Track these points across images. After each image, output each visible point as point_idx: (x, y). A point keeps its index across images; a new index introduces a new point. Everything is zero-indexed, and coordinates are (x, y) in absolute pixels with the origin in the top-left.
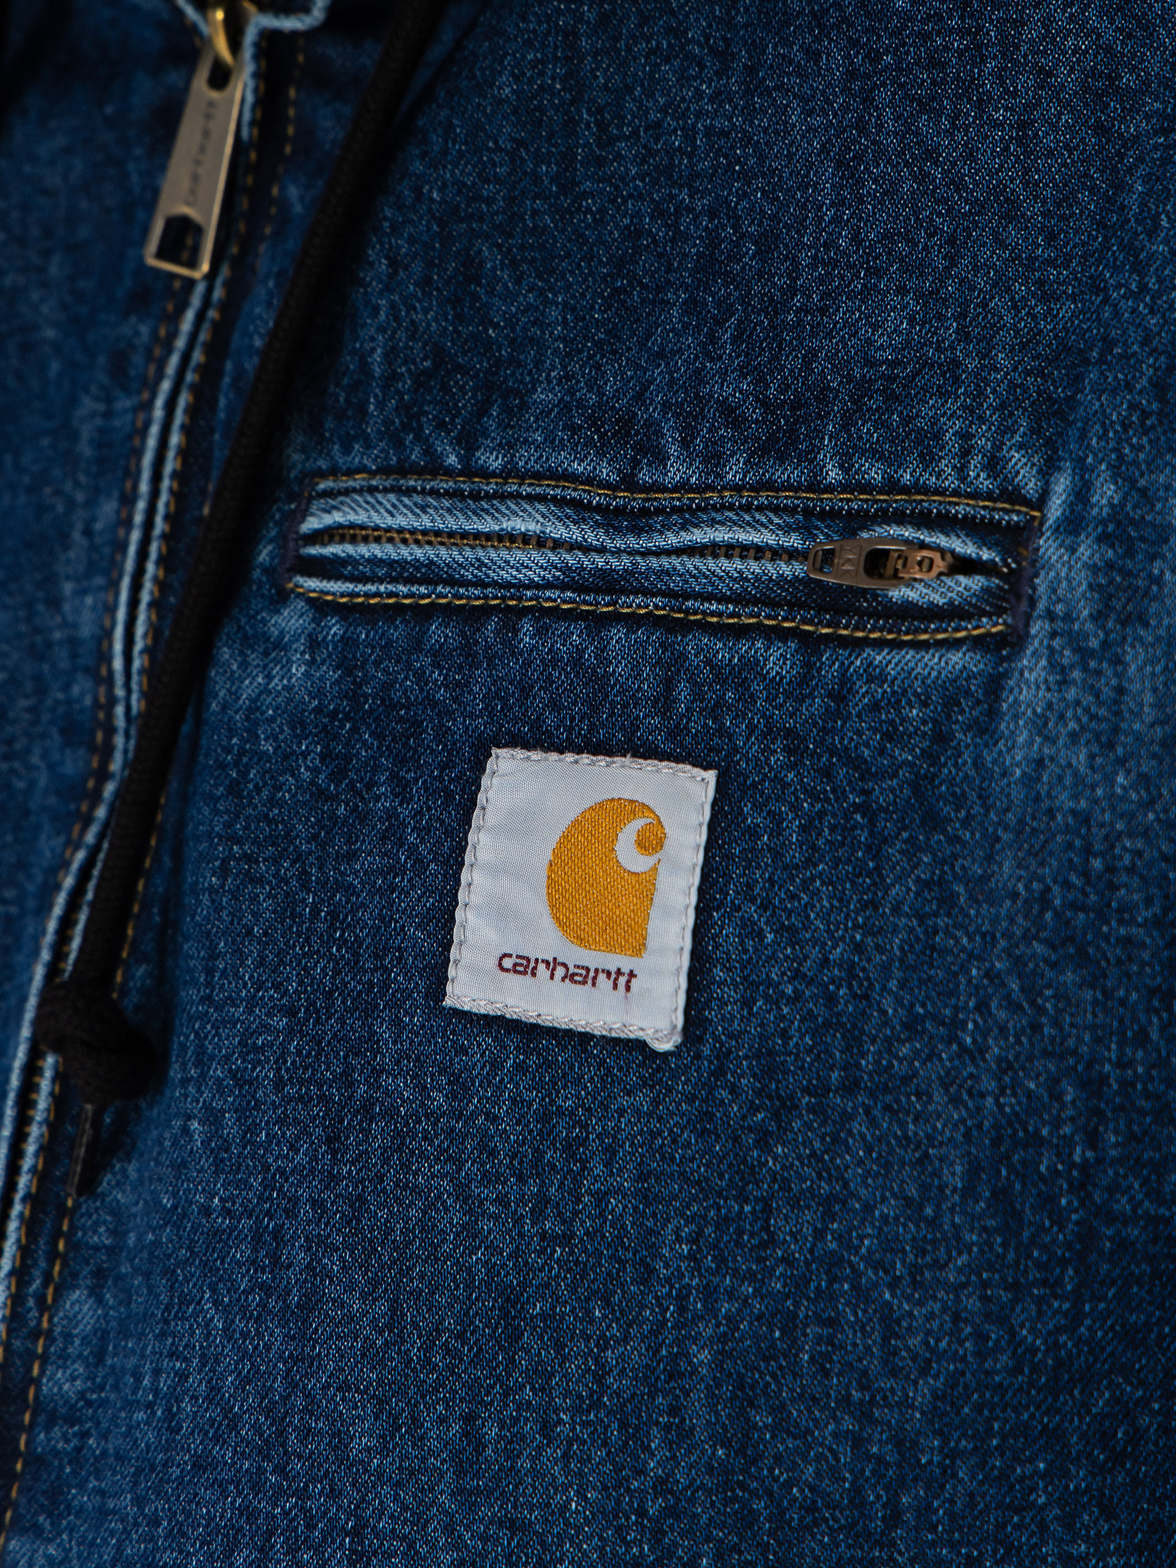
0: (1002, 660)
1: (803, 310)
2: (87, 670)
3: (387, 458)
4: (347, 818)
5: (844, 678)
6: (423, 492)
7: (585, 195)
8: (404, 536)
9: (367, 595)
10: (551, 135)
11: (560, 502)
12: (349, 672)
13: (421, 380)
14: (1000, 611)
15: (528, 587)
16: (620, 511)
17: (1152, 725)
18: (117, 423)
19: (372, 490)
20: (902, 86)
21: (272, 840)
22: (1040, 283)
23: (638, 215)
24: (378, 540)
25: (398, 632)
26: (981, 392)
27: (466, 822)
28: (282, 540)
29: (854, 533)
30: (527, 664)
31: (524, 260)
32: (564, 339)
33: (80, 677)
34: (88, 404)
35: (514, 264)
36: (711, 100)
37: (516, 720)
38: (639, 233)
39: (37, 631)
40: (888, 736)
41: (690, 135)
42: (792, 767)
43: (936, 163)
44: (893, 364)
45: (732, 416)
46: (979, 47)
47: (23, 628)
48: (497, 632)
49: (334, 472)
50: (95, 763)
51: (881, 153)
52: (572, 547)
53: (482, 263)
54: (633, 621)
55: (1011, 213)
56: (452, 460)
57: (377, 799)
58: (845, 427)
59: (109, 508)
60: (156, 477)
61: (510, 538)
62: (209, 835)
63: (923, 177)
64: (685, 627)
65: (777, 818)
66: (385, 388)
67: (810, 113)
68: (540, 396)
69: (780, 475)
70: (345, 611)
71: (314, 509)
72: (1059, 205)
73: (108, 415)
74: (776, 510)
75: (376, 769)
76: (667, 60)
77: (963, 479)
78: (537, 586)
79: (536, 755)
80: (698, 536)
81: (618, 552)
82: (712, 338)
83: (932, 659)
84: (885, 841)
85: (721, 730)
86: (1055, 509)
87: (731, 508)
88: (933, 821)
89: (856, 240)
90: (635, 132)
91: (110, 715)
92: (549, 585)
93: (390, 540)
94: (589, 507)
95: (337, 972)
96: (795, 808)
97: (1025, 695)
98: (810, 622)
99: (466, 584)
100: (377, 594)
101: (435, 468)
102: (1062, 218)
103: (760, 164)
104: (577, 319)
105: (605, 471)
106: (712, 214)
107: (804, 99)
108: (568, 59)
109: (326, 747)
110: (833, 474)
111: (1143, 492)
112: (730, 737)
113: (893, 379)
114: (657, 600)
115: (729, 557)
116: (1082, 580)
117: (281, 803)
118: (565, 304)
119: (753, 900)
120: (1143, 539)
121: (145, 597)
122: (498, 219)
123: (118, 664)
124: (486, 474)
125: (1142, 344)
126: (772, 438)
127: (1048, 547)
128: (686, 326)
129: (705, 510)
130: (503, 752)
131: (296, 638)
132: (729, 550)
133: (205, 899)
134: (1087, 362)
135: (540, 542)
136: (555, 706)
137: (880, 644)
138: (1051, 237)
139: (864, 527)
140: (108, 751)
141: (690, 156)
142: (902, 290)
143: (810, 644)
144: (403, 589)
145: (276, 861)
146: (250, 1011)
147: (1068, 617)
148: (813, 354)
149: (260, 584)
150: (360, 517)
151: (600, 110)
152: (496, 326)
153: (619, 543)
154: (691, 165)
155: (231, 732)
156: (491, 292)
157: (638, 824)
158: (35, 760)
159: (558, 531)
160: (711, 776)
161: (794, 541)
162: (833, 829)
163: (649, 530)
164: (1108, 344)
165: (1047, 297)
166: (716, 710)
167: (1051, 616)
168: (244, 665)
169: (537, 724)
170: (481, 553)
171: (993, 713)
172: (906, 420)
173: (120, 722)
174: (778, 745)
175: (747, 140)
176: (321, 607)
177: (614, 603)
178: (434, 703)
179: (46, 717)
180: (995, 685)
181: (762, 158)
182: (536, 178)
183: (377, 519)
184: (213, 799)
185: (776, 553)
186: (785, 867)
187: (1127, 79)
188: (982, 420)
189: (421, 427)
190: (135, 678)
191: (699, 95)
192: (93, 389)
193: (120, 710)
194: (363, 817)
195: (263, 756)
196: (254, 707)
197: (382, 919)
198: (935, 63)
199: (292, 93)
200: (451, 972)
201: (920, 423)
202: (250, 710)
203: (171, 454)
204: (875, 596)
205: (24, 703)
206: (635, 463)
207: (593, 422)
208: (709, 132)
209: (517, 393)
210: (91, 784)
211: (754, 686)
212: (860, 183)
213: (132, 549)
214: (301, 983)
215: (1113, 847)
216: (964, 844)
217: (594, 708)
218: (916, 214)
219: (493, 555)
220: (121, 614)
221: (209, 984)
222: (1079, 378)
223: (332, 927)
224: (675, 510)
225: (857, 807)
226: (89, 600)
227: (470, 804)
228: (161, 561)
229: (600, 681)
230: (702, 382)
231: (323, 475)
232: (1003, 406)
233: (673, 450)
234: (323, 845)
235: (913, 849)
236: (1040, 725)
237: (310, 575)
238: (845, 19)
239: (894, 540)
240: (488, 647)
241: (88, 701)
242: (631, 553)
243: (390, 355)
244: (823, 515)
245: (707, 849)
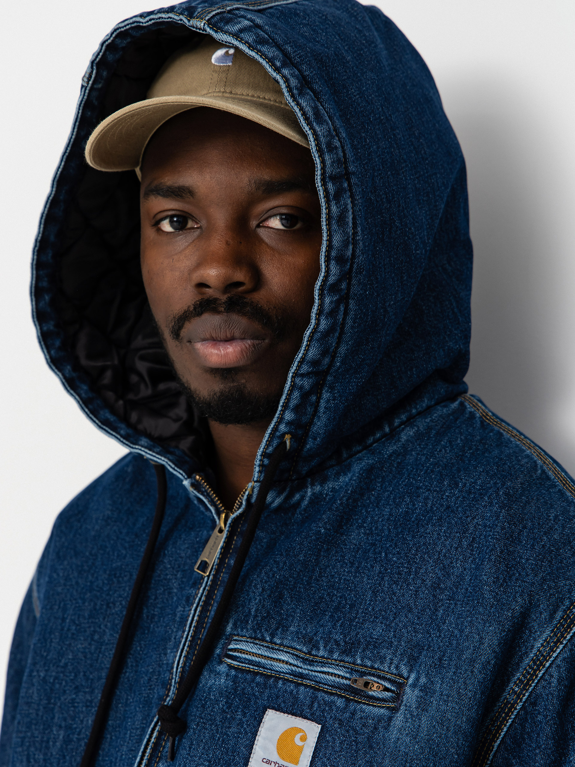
0: (393, 713)
1: (358, 622)
2: (169, 670)
3: (252, 635)
4: (229, 718)
5: (355, 710)
6: (260, 645)
7: (312, 587)
8: (254, 654)
9: (242, 666)
10: (308, 571)
11: (293, 654)
12: (235, 683)
13: (264, 618)
14: (394, 702)
15: (282, 673)
16: (307, 659)
17: (425, 735)
18: (185, 613)
19: (247, 642)
20: (391, 577)
21: (211, 720)
22: (414, 628)
23: (323, 594)
24: (247, 654)
25: (249, 677)
26: (397, 650)
27: (259, 725)
28: (223, 649)
29: (362, 677)
30: (279, 691)
31: (294, 597)
32: (299, 617)
33: (167, 672)
34: (180, 608)
35: (292, 597)
36: (347, 573)
37: (274, 703)
38: (323, 598)
39: (161, 660)
40: (363, 726)
41: (340, 579)
42: (339, 728)
43: (395, 596)
44: (377, 639)
45: (337, 643)
46: (410, 572)
47: (158, 659)
48: (273, 682)
49: (238, 635)
50: (166, 693)
51: (383, 591)
52: (294, 665)
53: (284, 595)
54: (306, 686)
55: (410, 610)
56: (268, 639)
57: (238, 715)
58: (363, 651)
59: (180, 633)
60: (190, 627)
61: (279, 660)
62: (195, 715)
63: (391, 598)
64: (319, 690)
65: (334, 739)
66: (254, 618)
67: (369, 579)
68: (291, 628)
69: (346, 659)
70: (236, 669)
71: (232, 643)
72: (422, 611)
73: (184, 611)
74: (344, 667)
75: (238, 708)
76: (339, 562)
77: (389, 669)
78: (284, 673)
79: (278, 713)
80: (325, 669)
81: (305, 669)
82: (335, 624)
83: (376, 710)
84: (359, 750)
85: (324, 716)
86: (411, 681)
87: (334, 664)
88: (371, 747)
89: (373, 609)
90: (328, 576)
91: (171, 682)
92: (287, 673)
93: (250, 655)
94: (299, 657)
95: (222, 754)
96: (339, 738)
97: (398, 723)
98: (349, 695)
99: (267, 669)
100: (245, 667)
101: (263, 640)
102: (422, 614)
103: (355, 588)
104: (303, 613)
105: (304, 649)
106: (341, 597)
107: (368, 576)
108: (317, 556)
109: (227, 700)
110: (359, 662)
111: (432, 682)
112: (326, 718)
113: (376, 642)
114: (313, 682)
115: (332, 676)
116: (414, 699)
117: (214, 712)
118: (301, 609)
119: (326, 757)
120: (430, 692)
121: (183, 655)
122: (291, 586)
123: (175, 670)
124: (276, 644)
125: (438, 649)
126: (346, 650)
127: (408, 690)
128: (329, 621)
129: (327, 664)
130: (270, 710)
131: (223, 673)
132: (332, 674)
133: (192, 730)
134: (423, 649)
135: (287, 663)
136: (284, 702)
137: (364, 704)
138: (419, 618)
139: (364, 676)
140: (170, 689)
141: (339, 584)
142: (382, 623)
143: (348, 700)
144: (251, 667)
145: (211, 725)
146: (199, 759)
147: (410, 707)
148: (358, 633)
149: (216, 658)
150: (244, 648)
151: (321, 569)
152: (284, 610)
153: (306, 667)
154: (339, 586)
155: (204, 692)
156: (284, 602)
157: (301, 734)
158: (155, 691)
159: (291, 661)
160: (320, 726)
161: (348, 675)
162: (347, 744)
163: (314, 665)
164: (430, 647)
165: (415, 632)
166: (323, 711)
167: (406, 706)
168: (210, 677)
169: (279, 705)
170: (272, 663)
171: (389, 725)
172: (378, 653)
173: (173, 684)
174: (337, 722)
175: (353, 583)
176: (230, 667)
177: (302, 681)
178: (255, 695)
179: (159, 681)
180: (390, 719)
181: (355, 587)
182: (302, 580)
183: (248, 649)
184: (197, 707)
185: (343, 677)
186: (335, 751)
187: (442, 586)
188: (396, 656)
189: (261, 630)
190: (178, 673)
191: (344, 571)
192: (181, 605)
193: (173, 681)
194: (234, 719)
195: (211, 699)
196: (211, 687)
197: (235, 744)
198: (399, 574)
199: (235, 538)
200: (250, 760)
201: (381, 654)
202: (210, 688)
203: (194, 622)
204: (365, 693)
205: (155, 677)
206: (312, 649)
207: (304, 637)
208: (345, 579)
209: (286, 627)
210: (165, 697)
211: (333, 707)
212: (377, 597)
213: (182, 643)
214: (213, 755)
215: (412, 761)
216: (378, 754)
217: (294, 705)
218: (388, 606)
219: (275, 663)
220: (177, 658)
221: (190, 751)
222: (421, 653)
223: (222, 743)
224: (320, 662)
225: (354, 741)
226: (172, 654)
227: (260, 722)
228: (188, 646)
229: (296, 699)
230: (331, 634)
231: (235, 635)
232: (401, 654)
233: (322, 648)
234: (223, 723)
235: (365, 753)
236: (400, 730)
237: (229, 658)
238: (381, 560)
239: (372, 680)
240: (270, 685)
241: (168, 678)
242: (309, 670)
243: (257, 610)
244: (355, 671)
245: (316, 743)
